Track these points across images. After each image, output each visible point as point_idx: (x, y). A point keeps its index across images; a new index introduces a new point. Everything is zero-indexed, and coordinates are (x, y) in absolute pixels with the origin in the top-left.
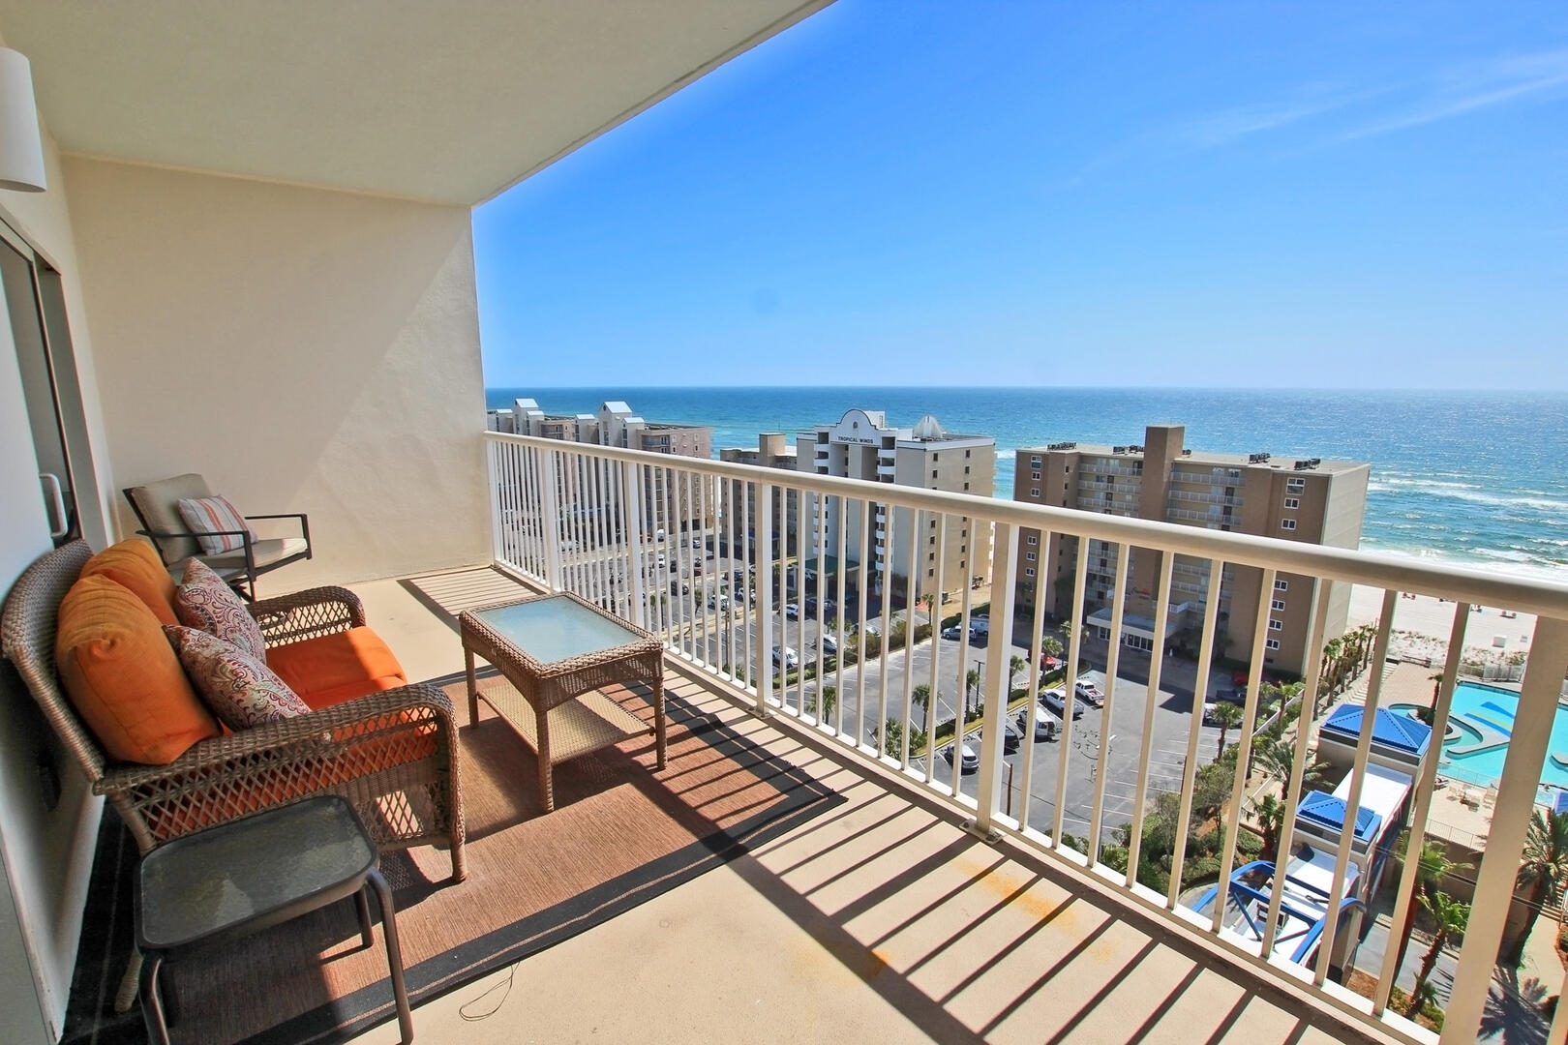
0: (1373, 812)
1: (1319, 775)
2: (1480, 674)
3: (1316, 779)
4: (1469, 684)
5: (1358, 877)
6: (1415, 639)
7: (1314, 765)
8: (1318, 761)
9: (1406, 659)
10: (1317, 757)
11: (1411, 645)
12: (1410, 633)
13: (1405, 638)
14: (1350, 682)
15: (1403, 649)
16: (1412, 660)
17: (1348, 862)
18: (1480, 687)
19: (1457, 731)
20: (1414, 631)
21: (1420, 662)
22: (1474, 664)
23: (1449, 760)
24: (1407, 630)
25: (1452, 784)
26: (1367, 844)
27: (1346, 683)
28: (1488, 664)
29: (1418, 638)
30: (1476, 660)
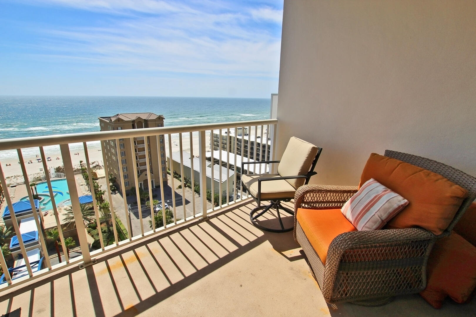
0: (35, 231)
1: (10, 231)
2: (41, 180)
3: (10, 233)
4: (40, 184)
5: (40, 251)
6: (17, 177)
7: (7, 230)
8: (7, 228)
9: (18, 184)
10: (6, 227)
11: (17, 179)
12: (15, 176)
13: (14, 178)
14: (3, 199)
15: (15, 182)
16: (20, 184)
17: (26, 252)
18: (42, 183)
19: (43, 198)
20: (15, 175)
21: (22, 183)
22: (38, 178)
23: (45, 206)
24: (13, 175)
25: (49, 211)
26: (38, 241)
27: (2, 200)
28: (41, 176)
29: (18, 176)
30: (38, 176)
